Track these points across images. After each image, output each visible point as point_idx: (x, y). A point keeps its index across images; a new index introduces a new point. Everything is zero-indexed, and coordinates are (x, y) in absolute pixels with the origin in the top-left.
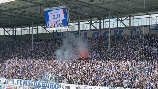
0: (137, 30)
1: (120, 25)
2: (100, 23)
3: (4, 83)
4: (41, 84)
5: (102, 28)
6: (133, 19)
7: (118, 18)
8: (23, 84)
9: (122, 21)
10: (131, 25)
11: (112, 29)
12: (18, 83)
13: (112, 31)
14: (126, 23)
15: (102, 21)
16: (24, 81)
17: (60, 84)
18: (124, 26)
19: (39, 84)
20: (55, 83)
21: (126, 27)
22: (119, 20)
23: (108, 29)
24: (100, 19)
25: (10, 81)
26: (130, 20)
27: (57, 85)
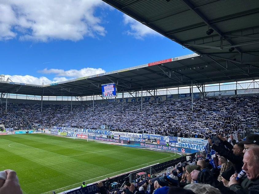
0: (159, 98)
1: (149, 95)
2: (136, 93)
3: (76, 131)
4: (99, 132)
5: (137, 96)
6: (157, 91)
7: (147, 90)
8: (87, 132)
9: (149, 92)
10: (156, 95)
11: (143, 97)
12: (84, 131)
13: (144, 98)
14: (152, 93)
15: (137, 92)
16: (88, 130)
17: (111, 131)
18: (151, 95)
19: (98, 132)
20: (108, 131)
21: (152, 96)
22: (148, 92)
23: (141, 97)
24: (136, 91)
25: (79, 130)
26: (154, 91)
27: (109, 133)
